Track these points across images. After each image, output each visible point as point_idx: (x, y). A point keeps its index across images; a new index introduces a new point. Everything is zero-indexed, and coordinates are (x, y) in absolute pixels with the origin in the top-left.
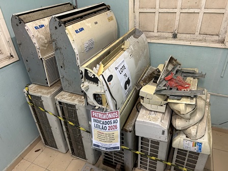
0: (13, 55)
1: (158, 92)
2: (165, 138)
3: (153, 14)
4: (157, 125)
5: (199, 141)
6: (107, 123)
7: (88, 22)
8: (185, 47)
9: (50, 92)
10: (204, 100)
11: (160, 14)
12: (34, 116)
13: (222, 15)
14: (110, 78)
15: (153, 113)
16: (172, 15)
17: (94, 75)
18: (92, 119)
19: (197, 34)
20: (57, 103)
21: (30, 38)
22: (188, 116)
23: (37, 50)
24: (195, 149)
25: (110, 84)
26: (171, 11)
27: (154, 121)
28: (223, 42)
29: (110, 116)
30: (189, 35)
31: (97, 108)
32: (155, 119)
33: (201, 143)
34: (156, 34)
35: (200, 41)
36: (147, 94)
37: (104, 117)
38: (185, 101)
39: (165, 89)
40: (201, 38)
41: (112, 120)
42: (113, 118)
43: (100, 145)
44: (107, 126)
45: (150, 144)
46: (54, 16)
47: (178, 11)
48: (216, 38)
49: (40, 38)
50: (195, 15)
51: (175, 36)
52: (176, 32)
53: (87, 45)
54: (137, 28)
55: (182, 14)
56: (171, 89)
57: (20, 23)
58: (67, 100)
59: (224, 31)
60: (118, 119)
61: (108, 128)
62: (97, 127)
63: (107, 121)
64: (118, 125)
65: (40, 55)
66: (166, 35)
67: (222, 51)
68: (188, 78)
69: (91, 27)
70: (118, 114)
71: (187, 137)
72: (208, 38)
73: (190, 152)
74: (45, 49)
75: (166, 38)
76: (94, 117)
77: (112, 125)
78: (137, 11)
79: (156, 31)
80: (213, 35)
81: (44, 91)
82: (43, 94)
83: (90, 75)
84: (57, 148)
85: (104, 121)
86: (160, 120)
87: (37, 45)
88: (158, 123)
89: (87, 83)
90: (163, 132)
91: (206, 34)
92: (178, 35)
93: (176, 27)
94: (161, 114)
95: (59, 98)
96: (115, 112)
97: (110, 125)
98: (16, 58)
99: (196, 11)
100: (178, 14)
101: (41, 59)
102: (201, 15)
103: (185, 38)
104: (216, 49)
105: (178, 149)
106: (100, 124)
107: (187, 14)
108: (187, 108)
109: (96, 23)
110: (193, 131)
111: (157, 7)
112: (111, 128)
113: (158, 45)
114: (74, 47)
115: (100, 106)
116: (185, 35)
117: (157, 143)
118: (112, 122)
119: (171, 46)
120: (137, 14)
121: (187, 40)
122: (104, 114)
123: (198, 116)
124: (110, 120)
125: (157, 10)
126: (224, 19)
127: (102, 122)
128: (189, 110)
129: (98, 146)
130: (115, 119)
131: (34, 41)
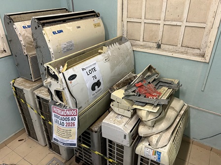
0: (6, 50)
1: (127, 97)
2: (126, 143)
3: (140, 24)
4: (120, 129)
5: (159, 150)
6: (65, 119)
7: (70, 26)
8: (167, 58)
9: (32, 87)
10: (176, 111)
11: (146, 24)
12: (19, 107)
13: (203, 29)
14: (73, 77)
15: (120, 116)
16: (157, 25)
17: (54, 72)
18: (53, 114)
19: (179, 46)
20: (36, 97)
21: (17, 35)
22: (150, 123)
23: (23, 47)
24: (154, 158)
25: (71, 82)
26: (155, 22)
27: (117, 124)
28: (203, 56)
29: (68, 113)
30: (172, 46)
31: (57, 104)
32: (120, 123)
33: (160, 153)
34: (141, 43)
35: (182, 53)
36: (117, 98)
37: (62, 114)
38: (148, 108)
39: (134, 95)
40: (183, 50)
41: (70, 117)
42: (71, 115)
43: (58, 139)
44: (65, 122)
45: (116, 147)
46: (34, 17)
47: (161, 22)
48: (198, 51)
49: (27, 36)
50: (177, 27)
51: (159, 46)
52: (160, 43)
53: (66, 46)
54: (125, 36)
55: (165, 26)
56: (140, 95)
57: (10, 22)
58: (43, 95)
59: (205, 45)
60: (77, 117)
61: (65, 124)
62: (57, 122)
63: (65, 117)
64: (76, 122)
65: (25, 52)
66: (151, 44)
67: (202, 65)
68: (163, 88)
69: (71, 30)
70: (76, 112)
71: (149, 145)
72: (190, 51)
73: (151, 161)
74: (31, 46)
75: (151, 48)
76: (54, 112)
77: (70, 122)
78: (125, 20)
79: (141, 40)
80: (194, 48)
81: (28, 85)
82: (25, 87)
83: (51, 72)
84: (37, 140)
85: (62, 117)
86: (124, 124)
87: (22, 42)
88: (121, 127)
89: (49, 80)
90: (125, 136)
91: (188, 47)
92: (162, 45)
93: (160, 38)
94: (128, 119)
95: (37, 92)
96: (74, 110)
97: (68, 122)
98: (8, 53)
99: (179, 24)
100: (162, 25)
101: (27, 55)
102: (183, 28)
103: (168, 49)
104: (197, 62)
105: (141, 156)
106: (58, 120)
107: (170, 26)
108: (150, 116)
109: (79, 27)
110: (154, 139)
111: (143, 17)
112: (68, 125)
113: (143, 54)
114: (49, 46)
115: (61, 102)
116: (168, 46)
117: (122, 147)
118: (70, 119)
119: (154, 55)
120: (125, 23)
121: (169, 51)
122: (62, 110)
123: (163, 125)
124: (67, 117)
125: (143, 20)
126: (205, 33)
127: (60, 118)
128: (151, 117)
129: (57, 141)
130: (73, 117)
131: (21, 38)
